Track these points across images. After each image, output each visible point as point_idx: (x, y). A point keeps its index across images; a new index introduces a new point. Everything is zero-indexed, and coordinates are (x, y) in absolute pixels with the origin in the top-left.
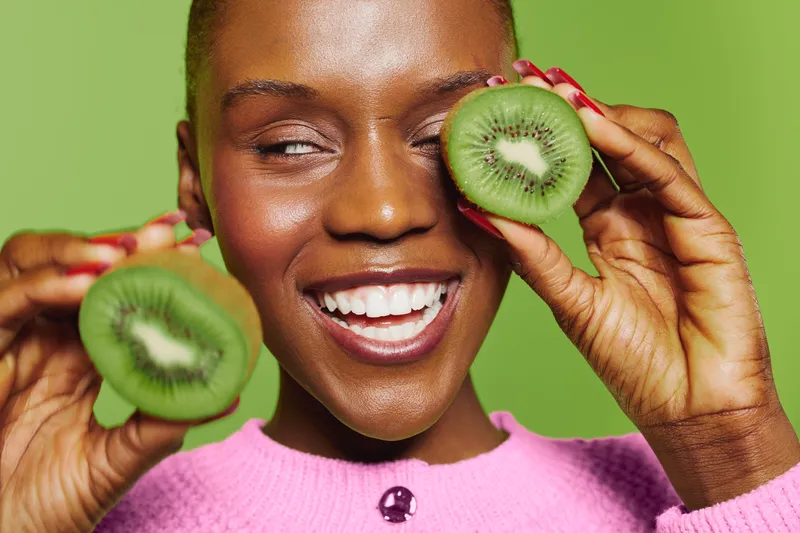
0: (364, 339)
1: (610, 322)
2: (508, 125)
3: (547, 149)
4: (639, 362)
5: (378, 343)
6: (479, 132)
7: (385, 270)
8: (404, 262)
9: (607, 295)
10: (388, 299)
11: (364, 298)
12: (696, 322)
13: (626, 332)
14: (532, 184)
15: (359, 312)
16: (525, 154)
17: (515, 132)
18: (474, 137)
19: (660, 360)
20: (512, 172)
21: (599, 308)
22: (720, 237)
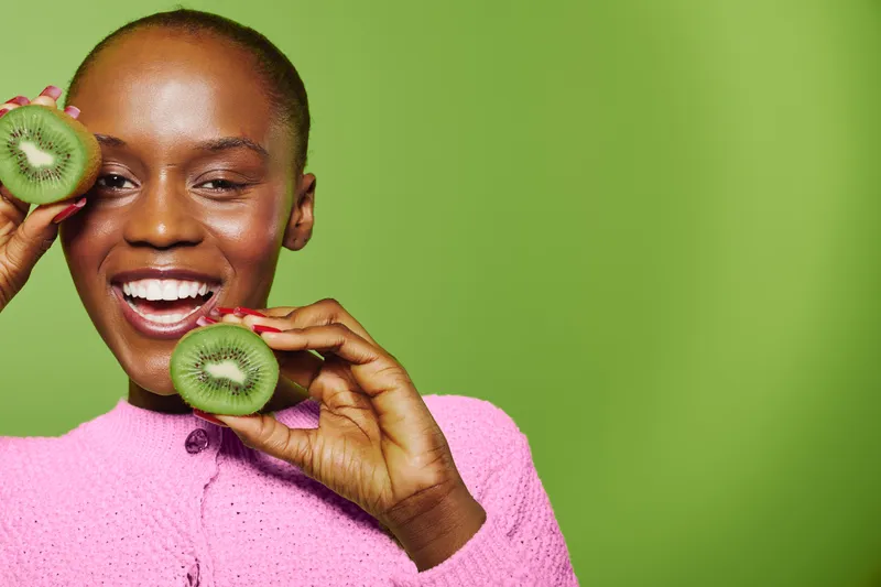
0: (145, 320)
1: (327, 456)
2: (211, 354)
3: (243, 365)
4: (354, 476)
5: (153, 323)
6: (192, 362)
7: (159, 268)
8: (173, 264)
9: (320, 438)
10: (162, 289)
11: (146, 287)
12: (392, 440)
13: (340, 459)
14: (237, 389)
15: (142, 296)
16: (228, 370)
17: (217, 357)
18: (188, 366)
19: (368, 470)
20: (220, 384)
21: (316, 450)
22: (387, 372)
